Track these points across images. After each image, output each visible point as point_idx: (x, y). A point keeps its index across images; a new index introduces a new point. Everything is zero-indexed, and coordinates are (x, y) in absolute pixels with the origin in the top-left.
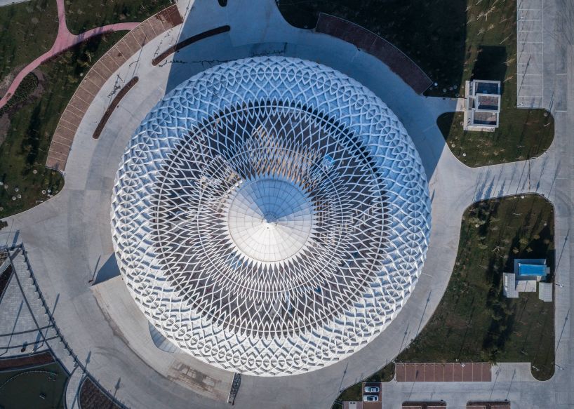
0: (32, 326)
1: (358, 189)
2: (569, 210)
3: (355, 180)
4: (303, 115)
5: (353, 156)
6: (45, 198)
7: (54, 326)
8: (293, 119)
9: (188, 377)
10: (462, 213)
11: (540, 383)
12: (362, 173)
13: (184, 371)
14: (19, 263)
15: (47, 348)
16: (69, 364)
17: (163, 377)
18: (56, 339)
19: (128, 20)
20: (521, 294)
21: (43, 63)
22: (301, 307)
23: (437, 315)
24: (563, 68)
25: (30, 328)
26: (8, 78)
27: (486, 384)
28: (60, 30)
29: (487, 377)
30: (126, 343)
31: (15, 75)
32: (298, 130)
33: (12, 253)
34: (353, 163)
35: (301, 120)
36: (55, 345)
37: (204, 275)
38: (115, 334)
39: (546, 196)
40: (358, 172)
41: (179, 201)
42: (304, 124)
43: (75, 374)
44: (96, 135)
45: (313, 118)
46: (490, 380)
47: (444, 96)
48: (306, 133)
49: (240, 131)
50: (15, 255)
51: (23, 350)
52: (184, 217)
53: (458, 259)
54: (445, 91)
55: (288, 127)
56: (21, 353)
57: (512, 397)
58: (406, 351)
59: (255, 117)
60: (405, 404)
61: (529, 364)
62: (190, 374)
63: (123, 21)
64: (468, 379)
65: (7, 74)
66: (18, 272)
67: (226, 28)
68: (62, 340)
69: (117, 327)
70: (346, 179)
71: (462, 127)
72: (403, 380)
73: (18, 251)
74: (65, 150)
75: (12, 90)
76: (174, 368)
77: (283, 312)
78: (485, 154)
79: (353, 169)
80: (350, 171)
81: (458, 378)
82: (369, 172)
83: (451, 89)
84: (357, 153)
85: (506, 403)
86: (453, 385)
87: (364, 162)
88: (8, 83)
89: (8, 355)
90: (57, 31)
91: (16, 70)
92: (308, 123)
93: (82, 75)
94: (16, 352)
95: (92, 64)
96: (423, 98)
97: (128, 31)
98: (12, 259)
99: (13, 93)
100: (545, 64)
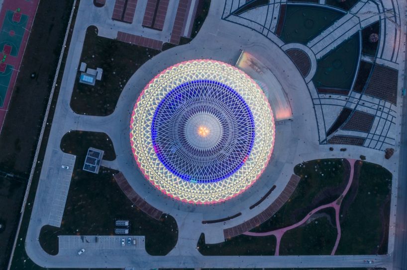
0: (324, 107)
1: (164, 136)
2: (63, 103)
3: (164, 140)
4: (180, 172)
5: (162, 150)
6: (304, 163)
7: (314, 104)
8: (184, 171)
9: (258, 67)
10: (114, 112)
11: (95, 25)
12: (160, 142)
13: (259, 70)
14: (323, 137)
15: (319, 95)
16: (311, 85)
17: (270, 69)
18: (314, 98)
19: (248, 236)
20: (96, 69)
21: (291, 225)
22: (199, 92)
23: (136, 68)
24: (50, 169)
25: (325, 106)
26: (309, 222)
27: (121, 30)
28: (280, 238)
29: (119, 33)
30: (283, 89)
31: (305, 223)
32: (184, 166)
33: (325, 142)
34: (163, 147)
35: (181, 170)
36: (315, 95)
37: (236, 115)
38: (287, 94)
39: (72, 111)
40: (162, 143)
41: (240, 147)
42: (180, 167)
43: (309, 80)
44: (274, 187)
45: (176, 170)
46: (119, 32)
47: (110, 169)
48: (180, 163)
49: (208, 171)
50: (324, 141)
51: (330, 96)
52: (239, 140)
53: (121, 91)
54: (109, 171)
55: (187, 168)
56: (332, 95)
57: (110, 21)
58: (155, 55)
59: (200, 175)
60: (161, 30)
61: (98, 35)
62: (257, 68)
63: (250, 236)
64: (129, 35)
65: (309, 224)
66: (324, 132)
67: (204, 222)
68: (311, 97)
69: (285, 97)
70: (168, 141)
71: (105, 153)
72: (159, 41)
73: (322, 142)
74: (290, 184)
75: (308, 216)
76: (264, 73)
77: (207, 92)
78: (97, 138)
79: (164, 144)
80: (166, 144)
81: (133, 36)
82: (157, 141)
83: (106, 171)
84: (160, 151)
85: (113, 19)
86: (136, 34)
87: (158, 146)
88: (309, 220)
89: (337, 96)
90: (282, 238)
91: (304, 225)
92: (178, 168)
93: (275, 216)
94: (334, 96)
95: (269, 220)
96: (119, 170)
97: (249, 231)
98: (326, 139)
99: (308, 214)
100: (58, 174)
